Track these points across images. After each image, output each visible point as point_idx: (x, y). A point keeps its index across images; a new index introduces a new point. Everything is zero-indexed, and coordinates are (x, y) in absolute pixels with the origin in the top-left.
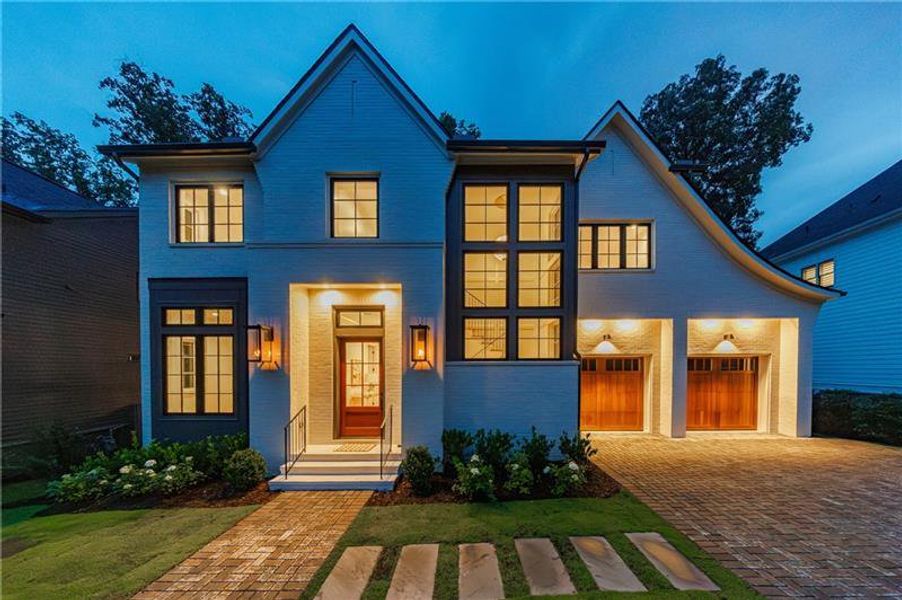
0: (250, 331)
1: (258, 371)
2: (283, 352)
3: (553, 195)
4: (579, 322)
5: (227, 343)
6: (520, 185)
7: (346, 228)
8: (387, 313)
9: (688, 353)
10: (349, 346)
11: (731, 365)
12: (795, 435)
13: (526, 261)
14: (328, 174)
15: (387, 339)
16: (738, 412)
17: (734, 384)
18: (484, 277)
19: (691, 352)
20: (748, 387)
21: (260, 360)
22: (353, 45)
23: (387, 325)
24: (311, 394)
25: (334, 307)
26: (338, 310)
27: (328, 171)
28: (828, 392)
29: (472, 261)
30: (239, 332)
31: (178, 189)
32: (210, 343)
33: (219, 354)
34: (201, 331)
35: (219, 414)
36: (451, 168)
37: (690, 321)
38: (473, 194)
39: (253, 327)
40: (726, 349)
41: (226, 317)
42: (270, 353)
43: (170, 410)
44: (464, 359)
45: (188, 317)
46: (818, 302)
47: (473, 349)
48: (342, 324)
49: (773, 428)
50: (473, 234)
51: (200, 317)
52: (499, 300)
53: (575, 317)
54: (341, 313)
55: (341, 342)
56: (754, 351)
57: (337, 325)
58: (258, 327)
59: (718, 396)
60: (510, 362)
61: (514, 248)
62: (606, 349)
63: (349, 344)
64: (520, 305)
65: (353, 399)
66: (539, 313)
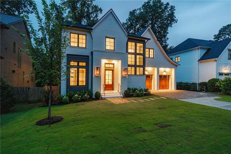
1: (95, 76)
2: (100, 72)
3: (142, 45)
4: (146, 68)
5: (85, 70)
6: (137, 43)
7: (108, 48)
8: (115, 65)
9: (159, 74)
11: (165, 76)
12: (174, 90)
13: (138, 57)
15: (115, 70)
16: (166, 86)
17: (165, 80)
18: (131, 59)
19: (160, 74)
20: (168, 81)
22: (111, 12)
23: (115, 67)
26: (105, 64)
27: (106, 36)
28: (179, 82)
29: (130, 56)
30: (87, 67)
31: (70, 33)
33: (83, 72)
34: (78, 67)
35: (82, 86)
36: (127, 39)
37: (159, 68)
38: (129, 43)
40: (164, 74)
41: (84, 64)
43: (70, 85)
44: (128, 75)
45: (76, 64)
46: (177, 66)
47: (129, 73)
49: (171, 89)
51: (78, 64)
52: (133, 63)
53: (145, 67)
56: (168, 74)
57: (105, 67)
59: (163, 83)
61: (135, 54)
62: (146, 73)
63: (106, 71)
64: (137, 65)
65: (107, 82)
66: (140, 66)
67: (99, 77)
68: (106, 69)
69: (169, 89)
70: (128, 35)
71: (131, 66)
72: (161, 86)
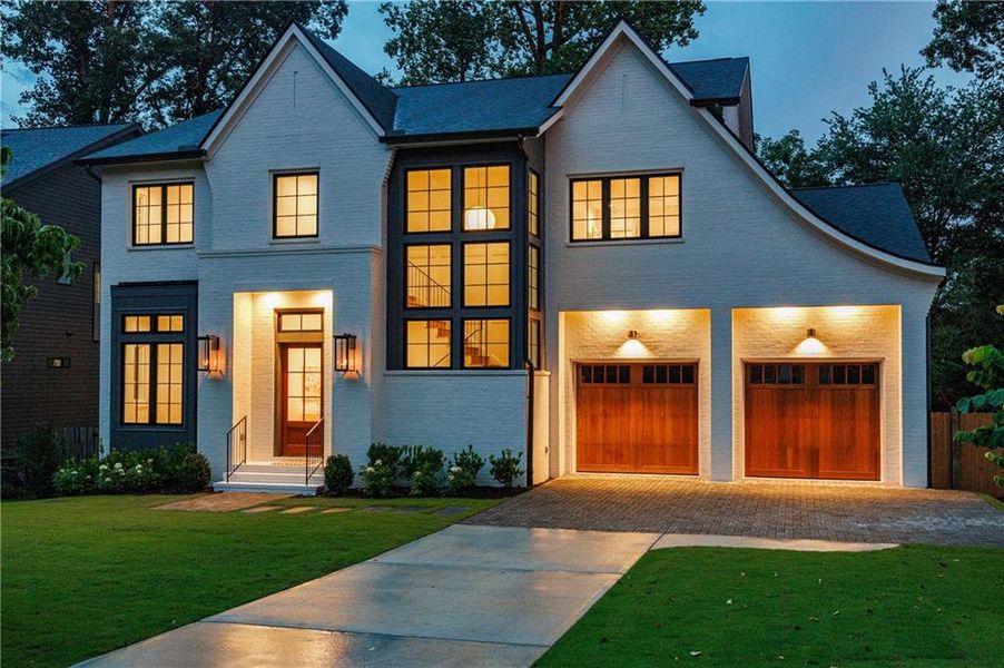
0: (200, 342)
1: (205, 379)
2: (227, 361)
3: (500, 174)
5: (178, 349)
6: (465, 166)
7: (288, 227)
13: (473, 252)
14: (271, 171)
15: (325, 345)
16: (849, 450)
17: (839, 403)
18: (428, 273)
20: (864, 412)
21: (207, 369)
22: (294, 37)
23: (325, 329)
24: (252, 405)
25: (276, 310)
26: (280, 313)
27: (272, 168)
29: (416, 254)
30: (189, 340)
31: (135, 188)
32: (163, 349)
33: (172, 357)
34: (154, 338)
35: (169, 425)
36: (385, 159)
38: (416, 179)
39: (202, 338)
41: (177, 323)
42: (216, 362)
43: (126, 421)
44: (406, 368)
45: (144, 324)
47: (416, 357)
48: (283, 328)
50: (416, 223)
51: (154, 323)
52: (442, 298)
54: (284, 317)
55: (283, 348)
57: (279, 330)
58: (207, 338)
59: (816, 426)
60: (454, 372)
61: (457, 238)
62: (633, 351)
63: (291, 351)
64: (466, 304)
65: (295, 413)
66: (486, 313)
67: (223, 384)
68: (285, 339)
69: (876, 477)
70: (382, 140)
71: (429, 314)
72: (790, 451)
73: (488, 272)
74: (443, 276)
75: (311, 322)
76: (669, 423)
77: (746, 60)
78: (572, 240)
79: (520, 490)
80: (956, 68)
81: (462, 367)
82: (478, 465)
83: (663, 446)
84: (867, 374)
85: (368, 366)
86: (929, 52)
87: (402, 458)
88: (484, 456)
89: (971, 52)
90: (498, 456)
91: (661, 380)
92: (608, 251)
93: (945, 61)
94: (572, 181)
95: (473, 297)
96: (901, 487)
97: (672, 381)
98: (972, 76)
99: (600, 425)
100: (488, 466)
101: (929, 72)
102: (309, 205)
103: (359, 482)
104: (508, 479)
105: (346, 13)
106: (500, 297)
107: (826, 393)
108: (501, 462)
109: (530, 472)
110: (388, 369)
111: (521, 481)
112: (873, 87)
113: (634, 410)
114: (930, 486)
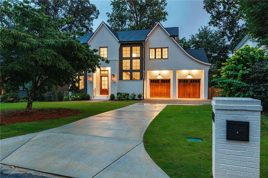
0: (87, 76)
1: (89, 82)
2: (92, 79)
3: (139, 48)
5: (83, 77)
6: (132, 46)
7: (102, 56)
8: (109, 71)
10: (103, 77)
13: (134, 61)
14: (99, 47)
15: (109, 76)
18: (126, 64)
21: (89, 80)
22: (103, 24)
23: (109, 73)
24: (97, 86)
29: (124, 61)
30: (85, 75)
33: (82, 79)
36: (120, 44)
38: (124, 49)
44: (122, 80)
47: (124, 78)
48: (101, 73)
50: (124, 56)
52: (129, 68)
54: (101, 71)
55: (101, 77)
58: (89, 75)
61: (131, 58)
62: (160, 77)
63: (102, 77)
64: (133, 69)
65: (103, 87)
66: (136, 71)
67: (92, 83)
68: (102, 75)
69: (200, 98)
70: (119, 42)
71: (126, 71)
72: (185, 94)
73: (136, 64)
74: (129, 65)
75: (106, 72)
76: (165, 90)
77: (178, 27)
78: (149, 59)
79: (142, 100)
80: (214, 26)
81: (132, 80)
82: (135, 95)
83: (165, 93)
84: (198, 81)
85: (117, 80)
86: (209, 23)
87: (123, 94)
88: (136, 94)
89: (217, 23)
90: (139, 94)
91: (164, 82)
92: (156, 61)
93: (212, 25)
94: (149, 49)
95: (134, 68)
96: (204, 99)
97: (166, 82)
98: (217, 28)
99: (154, 90)
100: (137, 96)
101: (209, 27)
102: (106, 53)
103: (116, 98)
104: (140, 98)
105: (99, 14)
106: (139, 68)
107: (191, 84)
108: (139, 95)
109: (143, 97)
110: (120, 80)
111: (142, 98)
112: (199, 30)
113: (160, 87)
114: (208, 99)
